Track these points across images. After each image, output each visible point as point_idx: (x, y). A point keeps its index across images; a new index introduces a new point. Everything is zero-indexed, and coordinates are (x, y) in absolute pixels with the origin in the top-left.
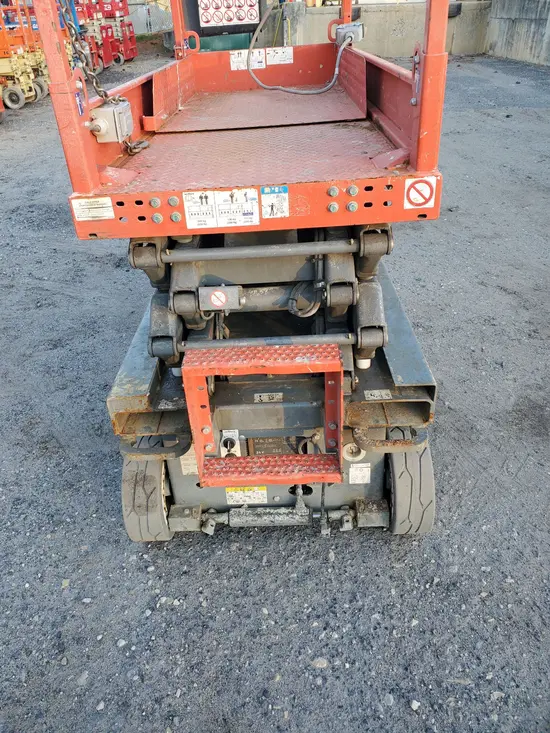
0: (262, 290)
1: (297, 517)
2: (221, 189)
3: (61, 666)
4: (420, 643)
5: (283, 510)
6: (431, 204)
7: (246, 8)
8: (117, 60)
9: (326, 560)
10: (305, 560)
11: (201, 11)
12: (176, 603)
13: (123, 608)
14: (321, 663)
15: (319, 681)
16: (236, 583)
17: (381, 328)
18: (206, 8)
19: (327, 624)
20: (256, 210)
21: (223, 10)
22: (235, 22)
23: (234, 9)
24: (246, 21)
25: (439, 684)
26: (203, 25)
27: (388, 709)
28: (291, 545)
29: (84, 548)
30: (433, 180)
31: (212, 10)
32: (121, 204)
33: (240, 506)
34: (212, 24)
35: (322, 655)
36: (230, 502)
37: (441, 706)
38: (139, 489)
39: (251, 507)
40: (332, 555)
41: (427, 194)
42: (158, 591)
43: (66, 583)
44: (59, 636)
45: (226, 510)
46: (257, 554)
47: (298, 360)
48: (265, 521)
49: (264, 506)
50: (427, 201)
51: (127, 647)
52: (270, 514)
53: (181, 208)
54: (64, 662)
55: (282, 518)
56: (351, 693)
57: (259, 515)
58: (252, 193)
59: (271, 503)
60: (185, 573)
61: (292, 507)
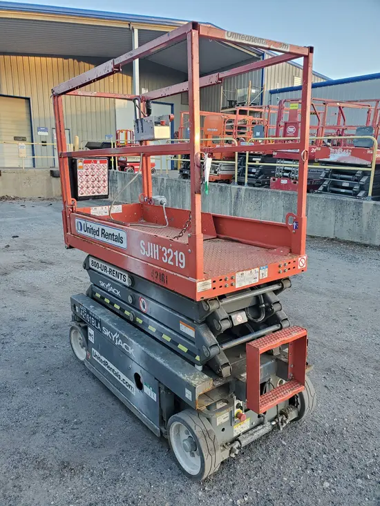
1: (267, 428)
4: (347, 456)
5: (259, 427)
7: (102, 188)
9: (283, 445)
11: (79, 189)
14: (327, 484)
15: (333, 491)
16: (260, 475)
18: (82, 188)
19: (312, 469)
21: (90, 188)
22: (97, 194)
23: (96, 188)
24: (102, 194)
25: (366, 466)
26: (79, 195)
27: (362, 484)
28: (264, 447)
31: (85, 189)
33: (241, 435)
34: (85, 195)
35: (323, 481)
36: (235, 435)
37: (374, 472)
38: (208, 440)
39: (244, 433)
40: (283, 442)
42: (231, 500)
45: (236, 439)
46: (254, 458)
48: (256, 436)
49: (251, 429)
52: (255, 432)
55: (262, 431)
56: (346, 487)
57: (252, 434)
59: (252, 426)
61: (261, 424)
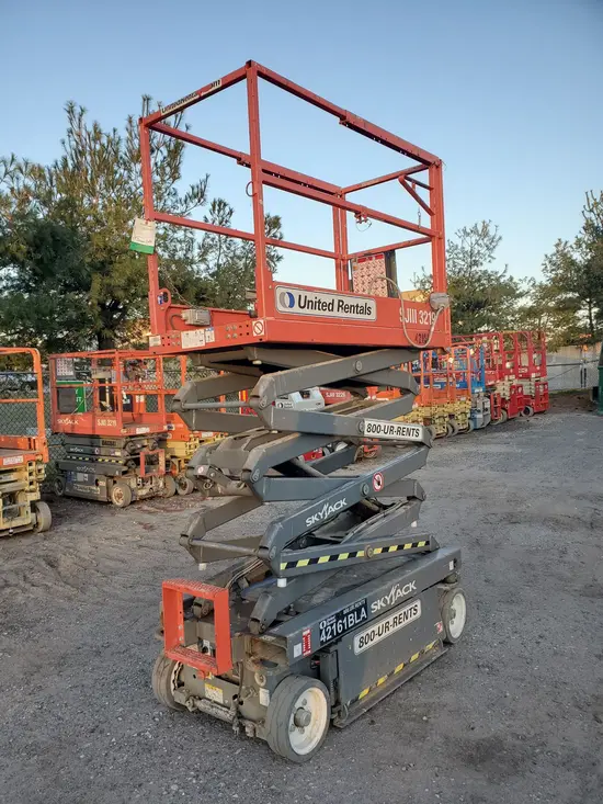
5: (225, 709)
8: (527, 412)
12: (150, 737)
13: (130, 729)
36: (206, 695)
39: (214, 702)
47: (202, 590)
48: (213, 711)
51: (114, 742)
54: (88, 736)
55: (222, 714)
60: (168, 728)
61: (229, 708)
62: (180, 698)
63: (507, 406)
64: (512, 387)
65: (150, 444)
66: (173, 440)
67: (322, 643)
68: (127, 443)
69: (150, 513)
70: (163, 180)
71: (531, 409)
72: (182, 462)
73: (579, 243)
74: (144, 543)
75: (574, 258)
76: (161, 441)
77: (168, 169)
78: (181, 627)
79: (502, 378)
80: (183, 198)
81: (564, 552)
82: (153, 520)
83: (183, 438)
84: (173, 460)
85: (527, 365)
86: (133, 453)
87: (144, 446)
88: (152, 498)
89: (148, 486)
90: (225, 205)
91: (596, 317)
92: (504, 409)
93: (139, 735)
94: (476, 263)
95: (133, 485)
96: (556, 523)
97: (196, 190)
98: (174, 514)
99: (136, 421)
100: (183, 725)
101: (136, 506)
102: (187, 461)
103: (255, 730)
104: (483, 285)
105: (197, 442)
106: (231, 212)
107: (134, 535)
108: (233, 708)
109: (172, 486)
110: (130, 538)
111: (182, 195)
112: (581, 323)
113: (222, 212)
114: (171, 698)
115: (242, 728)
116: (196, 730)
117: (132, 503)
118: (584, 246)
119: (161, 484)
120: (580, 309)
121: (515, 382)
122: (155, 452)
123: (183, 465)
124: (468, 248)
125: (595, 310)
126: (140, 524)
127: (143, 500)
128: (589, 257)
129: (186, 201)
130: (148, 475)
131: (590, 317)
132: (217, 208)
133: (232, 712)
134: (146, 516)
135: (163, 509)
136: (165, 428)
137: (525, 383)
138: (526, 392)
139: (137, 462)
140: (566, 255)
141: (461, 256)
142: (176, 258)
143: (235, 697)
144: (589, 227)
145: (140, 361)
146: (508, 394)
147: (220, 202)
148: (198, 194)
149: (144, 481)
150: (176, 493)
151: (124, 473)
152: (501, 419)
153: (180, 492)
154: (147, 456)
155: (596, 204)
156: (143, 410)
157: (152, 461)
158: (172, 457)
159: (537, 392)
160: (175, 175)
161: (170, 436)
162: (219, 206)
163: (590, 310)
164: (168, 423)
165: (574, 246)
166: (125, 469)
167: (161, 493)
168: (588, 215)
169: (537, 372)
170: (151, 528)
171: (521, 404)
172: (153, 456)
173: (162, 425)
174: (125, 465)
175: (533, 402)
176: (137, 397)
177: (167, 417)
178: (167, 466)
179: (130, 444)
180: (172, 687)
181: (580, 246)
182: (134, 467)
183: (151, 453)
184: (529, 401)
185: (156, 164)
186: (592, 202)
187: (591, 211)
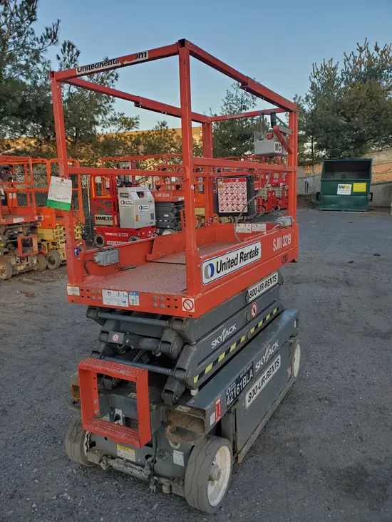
0: (149, 339)
1: (143, 474)
2: (115, 290)
3: (6, 504)
6: (193, 311)
7: (241, 205)
8: (276, 208)
10: (141, 503)
11: (220, 206)
12: (69, 498)
13: (48, 491)
17: (185, 370)
18: (222, 205)
20: (127, 301)
21: (230, 206)
22: (236, 211)
23: (235, 206)
24: (241, 211)
26: (220, 212)
29: (55, 458)
30: (193, 300)
31: (225, 206)
32: (82, 290)
33: (122, 459)
34: (225, 211)
36: (119, 454)
38: (76, 428)
39: (128, 461)
41: (191, 306)
43: (36, 470)
44: (15, 491)
45: (115, 458)
47: (121, 372)
48: (127, 470)
49: (133, 463)
50: (191, 309)
51: (35, 508)
52: (132, 467)
53: (101, 295)
54: (8, 503)
55: (136, 472)
57: (127, 467)
58: (126, 293)
59: (135, 462)
60: (84, 486)
61: (143, 466)
62: (94, 458)
63: (265, 204)
64: (269, 192)
65: (25, 231)
66: (43, 227)
67: (228, 406)
68: (6, 230)
69: (29, 283)
70: (22, 21)
71: (279, 207)
72: (50, 244)
73: (307, 98)
74: (29, 308)
75: (304, 108)
76: (33, 228)
77: (26, 12)
78: (96, 401)
79: (263, 186)
80: (40, 38)
81: (339, 304)
82: (32, 289)
83: (51, 226)
84: (43, 243)
85: (278, 177)
86: (12, 237)
87: (19, 233)
88: (29, 271)
89: (25, 263)
90: (73, 47)
91: (315, 148)
92: (263, 206)
93: (58, 497)
94: (245, 108)
95: (14, 263)
96: (324, 282)
97: (49, 32)
98: (49, 284)
99: (12, 213)
100: (98, 482)
101: (17, 279)
102: (54, 244)
103: (171, 487)
104: (248, 123)
105: (62, 229)
106: (78, 53)
107: (20, 303)
108: (147, 467)
109: (44, 263)
110: (16, 305)
111: (38, 34)
112: (306, 152)
113: (71, 52)
114: (85, 458)
115: (159, 486)
116: (110, 485)
117: (13, 276)
118: (310, 100)
119: (35, 262)
120: (307, 142)
121: (271, 189)
122: (29, 237)
123: (51, 246)
124: (240, 97)
125: (315, 143)
126: (24, 293)
127: (22, 273)
128: (313, 108)
129: (42, 40)
130: (26, 254)
131: (312, 148)
132: (67, 48)
133: (147, 471)
134: (27, 286)
135: (38, 280)
136: (36, 218)
137: (276, 189)
138: (277, 195)
139: (15, 244)
140: (299, 105)
141: (235, 102)
142: (38, 85)
143: (147, 457)
144: (313, 87)
145: (12, 166)
146: (266, 196)
147: (70, 44)
148: (52, 36)
149: (22, 259)
150: (47, 268)
151: (5, 253)
152: (262, 213)
153: (50, 266)
154: (23, 241)
155: (318, 73)
156: (16, 204)
157: (27, 244)
158: (43, 240)
159: (283, 196)
160: (32, 17)
161: (40, 225)
162: (69, 47)
163: (312, 143)
164: (38, 214)
165: (305, 100)
166: (6, 250)
167: (36, 269)
168: (313, 80)
169: (283, 182)
170: (33, 296)
171: (273, 203)
172: (27, 240)
173: (33, 216)
174: (6, 247)
175: (280, 202)
176: (10, 194)
177: (37, 210)
178: (39, 247)
179: (9, 231)
180: (85, 448)
181: (308, 100)
182: (13, 248)
183: (26, 238)
184: (278, 202)
185: (16, 7)
186: (316, 71)
187: (315, 77)
